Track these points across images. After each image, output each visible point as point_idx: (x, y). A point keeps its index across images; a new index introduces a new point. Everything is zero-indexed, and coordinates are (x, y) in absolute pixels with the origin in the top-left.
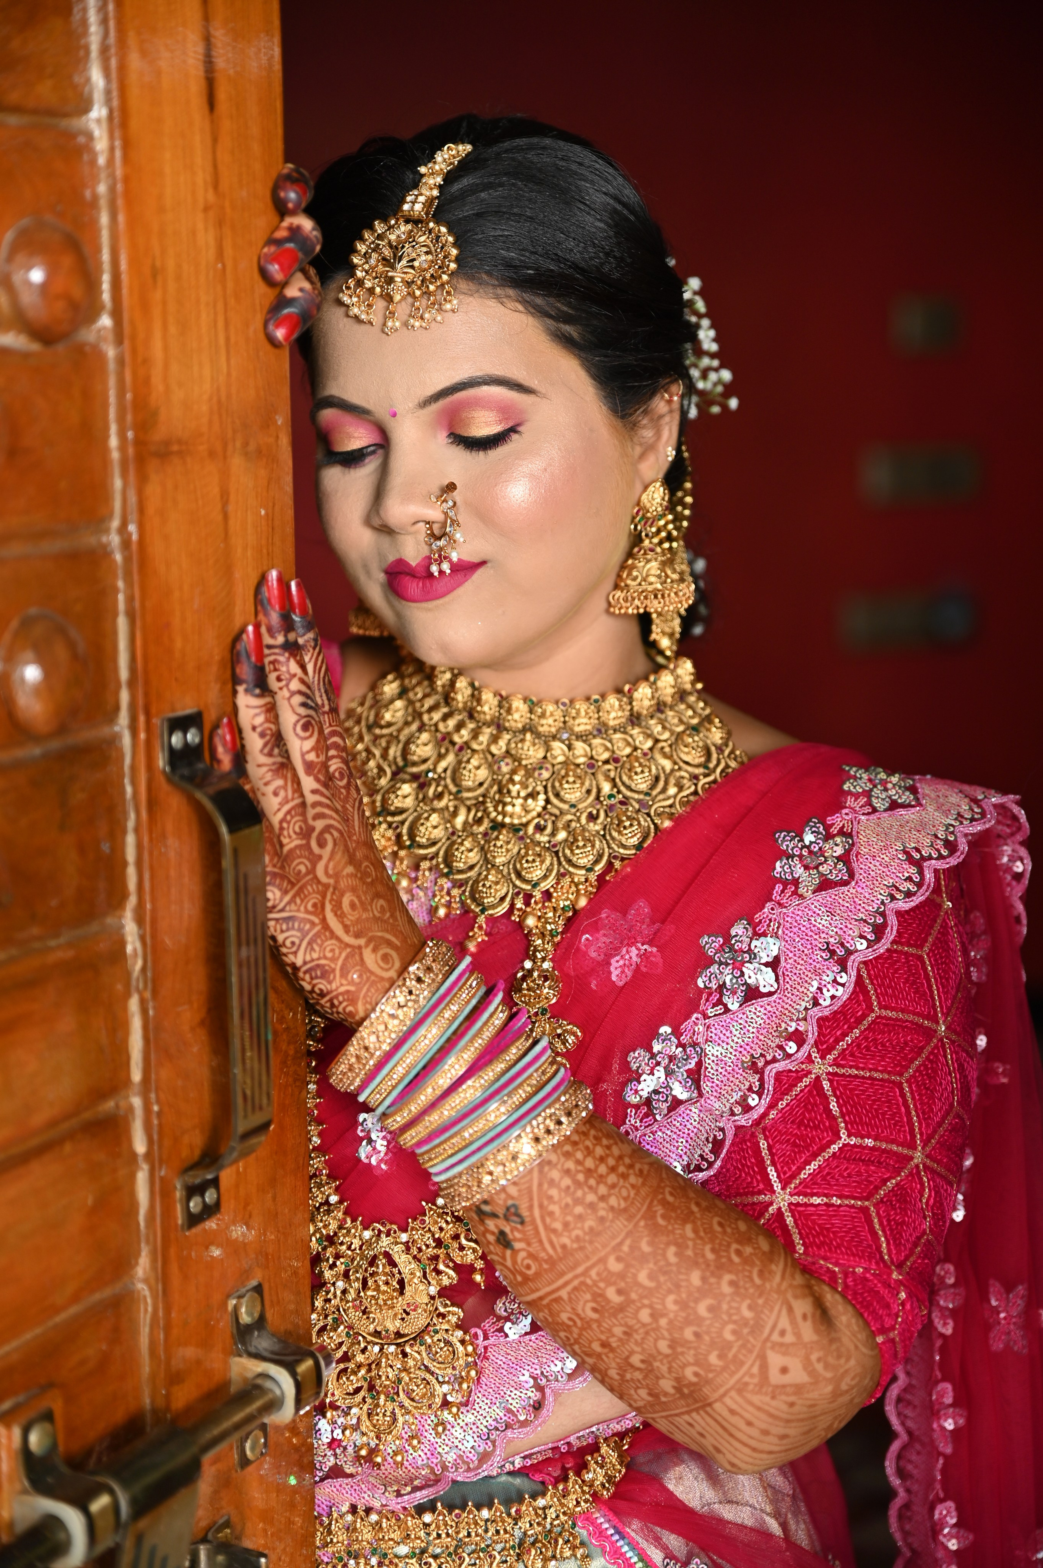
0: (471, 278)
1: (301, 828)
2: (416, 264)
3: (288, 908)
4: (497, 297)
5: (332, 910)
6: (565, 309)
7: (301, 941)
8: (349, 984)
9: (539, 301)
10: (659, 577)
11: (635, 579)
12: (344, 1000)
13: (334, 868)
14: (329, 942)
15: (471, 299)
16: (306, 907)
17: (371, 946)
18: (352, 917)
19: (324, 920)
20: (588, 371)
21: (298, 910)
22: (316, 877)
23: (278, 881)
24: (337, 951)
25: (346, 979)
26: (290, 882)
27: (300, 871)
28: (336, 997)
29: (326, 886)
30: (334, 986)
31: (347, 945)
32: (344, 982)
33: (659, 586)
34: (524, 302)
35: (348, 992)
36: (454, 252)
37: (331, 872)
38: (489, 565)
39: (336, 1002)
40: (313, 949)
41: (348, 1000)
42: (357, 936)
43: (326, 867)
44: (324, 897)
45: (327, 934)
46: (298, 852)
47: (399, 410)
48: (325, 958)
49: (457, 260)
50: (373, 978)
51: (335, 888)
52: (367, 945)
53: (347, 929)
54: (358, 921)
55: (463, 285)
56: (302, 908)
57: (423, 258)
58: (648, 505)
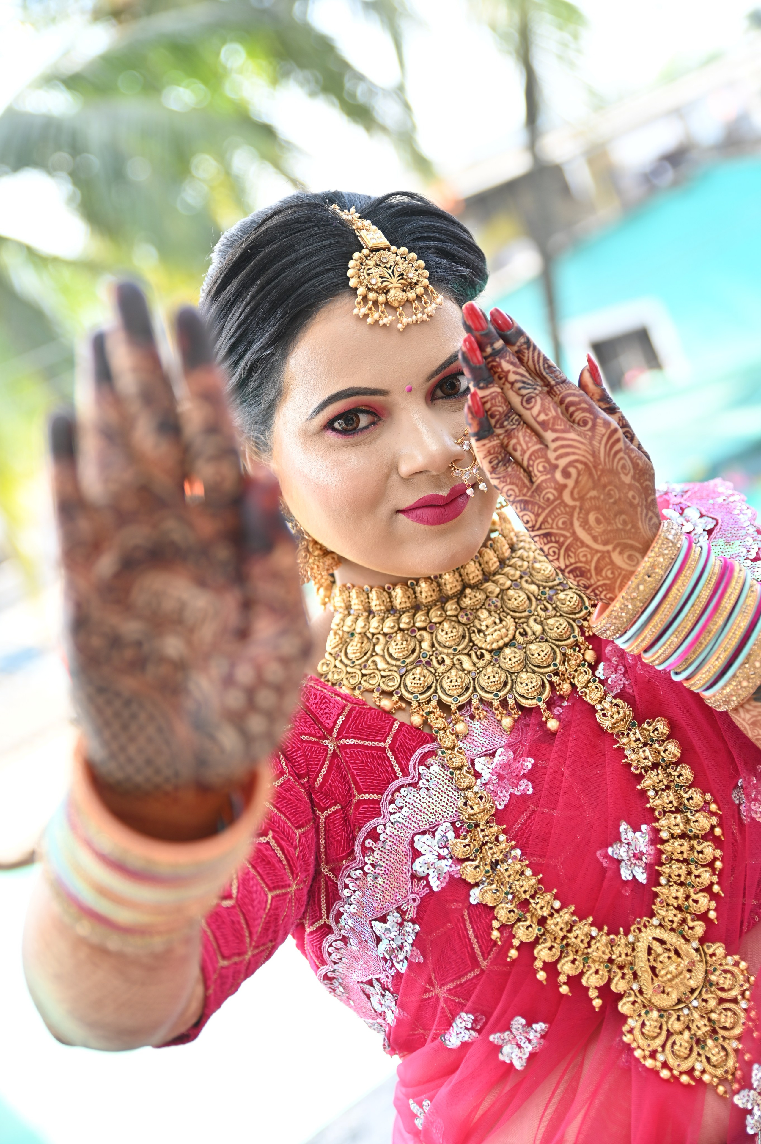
1: (544, 467)
3: (543, 527)
5: (580, 526)
7: (559, 550)
8: (604, 579)
12: (603, 590)
13: (579, 493)
14: (581, 550)
16: (557, 525)
17: (618, 550)
18: (598, 530)
19: (574, 533)
21: (552, 528)
22: (563, 501)
23: (530, 506)
24: (589, 556)
25: (601, 576)
26: (540, 507)
27: (548, 499)
28: (597, 588)
29: (574, 508)
30: (592, 581)
31: (597, 551)
32: (600, 578)
35: (604, 585)
37: (576, 496)
39: (597, 592)
40: (569, 556)
41: (606, 590)
42: (605, 543)
43: (572, 493)
44: (571, 515)
45: (578, 543)
46: (544, 485)
48: (581, 562)
50: (624, 573)
51: (581, 509)
52: (614, 549)
53: (595, 539)
54: (604, 532)
56: (554, 526)
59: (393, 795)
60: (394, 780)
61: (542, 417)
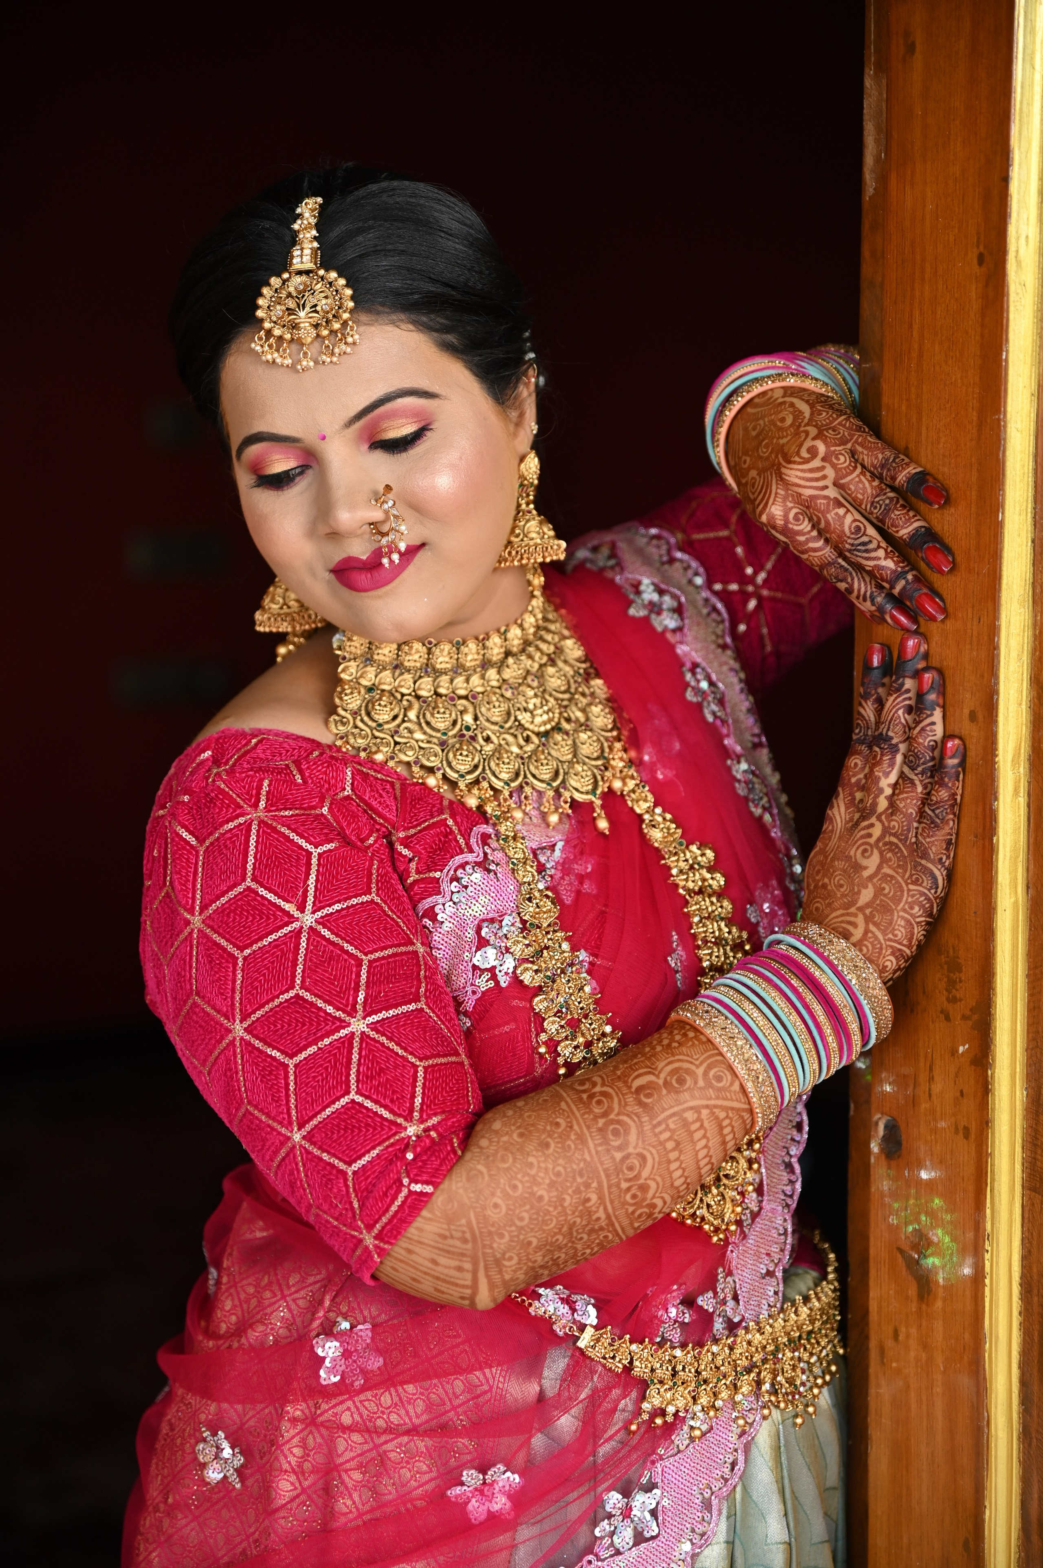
0: (369, 311)
2: (319, 308)
4: (393, 323)
6: (443, 321)
9: (424, 319)
10: (539, 533)
11: (518, 536)
15: (373, 328)
20: (471, 370)
33: (539, 541)
34: (414, 323)
36: (349, 292)
38: (427, 547)
47: (327, 432)
49: (352, 298)
55: (364, 317)
57: (324, 301)
58: (526, 474)
59: (455, 871)
60: (458, 854)
61: (841, 511)
